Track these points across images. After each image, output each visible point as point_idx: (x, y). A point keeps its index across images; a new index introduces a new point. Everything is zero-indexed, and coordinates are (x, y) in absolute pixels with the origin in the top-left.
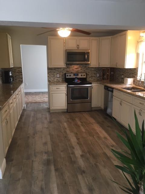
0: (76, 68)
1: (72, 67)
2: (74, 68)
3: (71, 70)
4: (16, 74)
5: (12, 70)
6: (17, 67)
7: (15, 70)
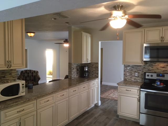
0: (162, 66)
1: (156, 65)
2: (159, 67)
3: (154, 68)
4: (93, 70)
5: (90, 65)
6: (94, 63)
7: (93, 65)
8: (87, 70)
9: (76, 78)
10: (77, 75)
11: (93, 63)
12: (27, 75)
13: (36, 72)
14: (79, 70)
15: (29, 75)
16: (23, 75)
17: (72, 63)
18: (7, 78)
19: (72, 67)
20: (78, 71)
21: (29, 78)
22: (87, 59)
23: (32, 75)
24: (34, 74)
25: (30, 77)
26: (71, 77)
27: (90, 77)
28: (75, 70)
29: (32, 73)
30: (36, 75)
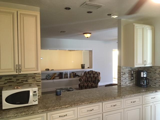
4: (156, 76)
5: (151, 70)
6: (158, 67)
7: (156, 70)
8: (145, 76)
9: (129, 86)
10: (130, 82)
11: (156, 67)
12: (89, 76)
13: (98, 74)
14: (134, 75)
15: (91, 76)
16: (86, 75)
17: (121, 66)
18: (30, 82)
19: (122, 71)
20: (133, 77)
21: (90, 79)
22: (144, 62)
23: (94, 76)
24: (96, 75)
25: (92, 78)
26: (121, 84)
27: (152, 86)
28: (127, 75)
29: (94, 74)
30: (97, 76)
